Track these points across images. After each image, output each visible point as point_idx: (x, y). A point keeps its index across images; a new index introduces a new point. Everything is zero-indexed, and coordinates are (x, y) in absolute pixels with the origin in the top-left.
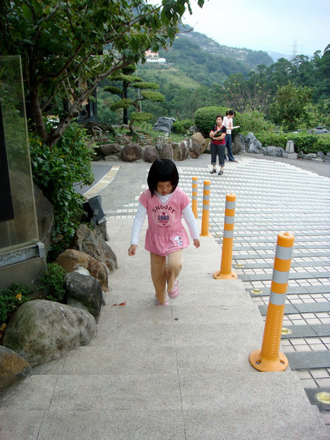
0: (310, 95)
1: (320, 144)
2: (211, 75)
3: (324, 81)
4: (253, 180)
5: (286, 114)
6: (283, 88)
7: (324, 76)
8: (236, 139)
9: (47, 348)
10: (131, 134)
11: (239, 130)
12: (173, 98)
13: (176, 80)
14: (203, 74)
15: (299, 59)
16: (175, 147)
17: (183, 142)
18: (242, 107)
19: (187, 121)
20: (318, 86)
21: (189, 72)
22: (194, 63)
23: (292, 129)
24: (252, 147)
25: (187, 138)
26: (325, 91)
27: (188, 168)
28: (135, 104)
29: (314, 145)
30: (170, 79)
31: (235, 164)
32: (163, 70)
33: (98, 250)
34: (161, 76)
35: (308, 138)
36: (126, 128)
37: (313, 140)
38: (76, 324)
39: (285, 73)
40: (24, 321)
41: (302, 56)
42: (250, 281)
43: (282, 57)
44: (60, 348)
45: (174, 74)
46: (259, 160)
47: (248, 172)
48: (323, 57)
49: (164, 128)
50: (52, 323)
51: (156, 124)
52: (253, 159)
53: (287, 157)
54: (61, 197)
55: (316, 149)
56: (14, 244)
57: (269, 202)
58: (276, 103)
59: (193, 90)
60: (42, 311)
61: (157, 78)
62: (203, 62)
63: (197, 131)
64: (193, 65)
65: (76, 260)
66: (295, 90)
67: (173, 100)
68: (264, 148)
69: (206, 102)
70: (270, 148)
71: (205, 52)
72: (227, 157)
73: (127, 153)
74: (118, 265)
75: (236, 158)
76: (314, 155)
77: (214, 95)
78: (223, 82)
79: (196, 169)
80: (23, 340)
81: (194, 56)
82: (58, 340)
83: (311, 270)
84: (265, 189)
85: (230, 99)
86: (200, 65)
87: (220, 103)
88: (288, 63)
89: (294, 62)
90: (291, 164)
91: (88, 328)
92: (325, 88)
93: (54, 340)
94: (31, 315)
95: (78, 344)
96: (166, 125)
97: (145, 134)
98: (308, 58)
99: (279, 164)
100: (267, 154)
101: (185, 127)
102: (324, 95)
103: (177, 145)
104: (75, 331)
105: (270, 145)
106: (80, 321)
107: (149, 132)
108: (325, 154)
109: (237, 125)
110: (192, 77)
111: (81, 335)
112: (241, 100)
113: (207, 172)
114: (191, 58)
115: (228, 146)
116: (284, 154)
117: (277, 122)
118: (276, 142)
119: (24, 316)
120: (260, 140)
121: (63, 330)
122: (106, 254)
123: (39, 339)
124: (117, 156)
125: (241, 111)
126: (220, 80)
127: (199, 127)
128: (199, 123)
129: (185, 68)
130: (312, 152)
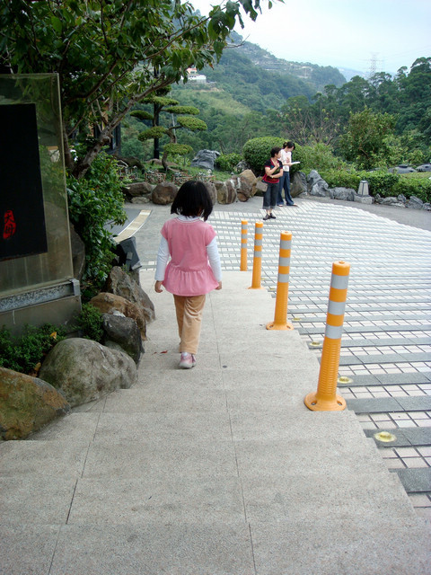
0: (392, 124)
1: (401, 185)
2: (265, 97)
3: (411, 107)
4: (316, 229)
5: (361, 148)
6: (357, 116)
7: (411, 99)
8: (295, 177)
9: (86, 387)
10: (164, 170)
11: (299, 167)
12: (215, 127)
13: (219, 104)
14: (254, 96)
15: (378, 78)
16: (219, 187)
17: (230, 181)
18: (304, 139)
19: (234, 155)
20: (403, 113)
21: (237, 93)
22: (243, 81)
23: (368, 167)
24: (316, 188)
25: (234, 176)
26: (412, 119)
27: (236, 214)
28: (169, 134)
29: (394, 187)
30: (212, 103)
31: (294, 209)
32: (202, 91)
33: (135, 295)
34: (201, 99)
35: (386, 177)
36: (158, 163)
37: (393, 181)
38: (116, 365)
39: (361, 96)
40: (62, 358)
41: (383, 74)
42: (309, 334)
43: (357, 74)
44: (100, 388)
45: (217, 95)
46: (325, 204)
47: (310, 218)
48: (410, 75)
49: (206, 164)
50: (92, 361)
51: (196, 158)
52: (317, 203)
53: (359, 202)
54: (93, 234)
55: (397, 191)
56: (46, 280)
57: (336, 254)
58: (349, 135)
59: (242, 117)
60: (81, 347)
61: (194, 100)
62: (254, 81)
63: (246, 168)
64: (242, 84)
65: (111, 303)
66: (373, 117)
67: (216, 130)
68: (330, 190)
69: (259, 132)
70: (339, 190)
71: (258, 68)
72: (284, 200)
73: (159, 194)
74: (156, 316)
75: (295, 201)
76: (394, 199)
77: (269, 124)
78: (280, 107)
79: (245, 214)
80: (61, 377)
81: (243, 73)
82: (97, 379)
83: (379, 323)
84: (331, 240)
85: (289, 128)
86: (250, 85)
87: (276, 134)
88: (366, 83)
89: (372, 82)
90: (365, 210)
91: (128, 370)
92: (412, 115)
93: (94, 379)
94: (70, 352)
95: (118, 387)
96: (208, 160)
97: (181, 170)
98: (391, 76)
99: (349, 209)
100: (335, 197)
101: (231, 163)
102: (411, 125)
103: (221, 185)
104: (116, 372)
105: (338, 186)
106: (121, 363)
107: (186, 168)
108: (408, 198)
109: (297, 160)
110: (240, 100)
111: (121, 378)
112: (303, 130)
113: (259, 218)
114: (239, 75)
115: (285, 187)
116: (356, 197)
117: (349, 158)
118: (347, 182)
119: (62, 353)
120: (326, 180)
121: (103, 370)
122: (142, 302)
123: (79, 377)
124: (148, 197)
125: (302, 143)
126: (277, 104)
127: (249, 163)
128: (249, 158)
129: (232, 89)
130: (391, 196)
